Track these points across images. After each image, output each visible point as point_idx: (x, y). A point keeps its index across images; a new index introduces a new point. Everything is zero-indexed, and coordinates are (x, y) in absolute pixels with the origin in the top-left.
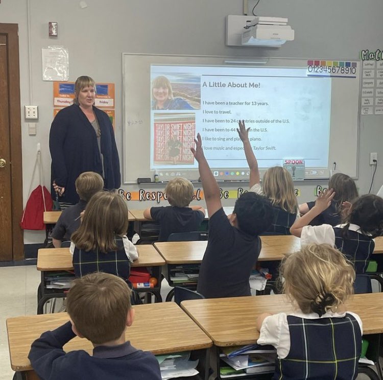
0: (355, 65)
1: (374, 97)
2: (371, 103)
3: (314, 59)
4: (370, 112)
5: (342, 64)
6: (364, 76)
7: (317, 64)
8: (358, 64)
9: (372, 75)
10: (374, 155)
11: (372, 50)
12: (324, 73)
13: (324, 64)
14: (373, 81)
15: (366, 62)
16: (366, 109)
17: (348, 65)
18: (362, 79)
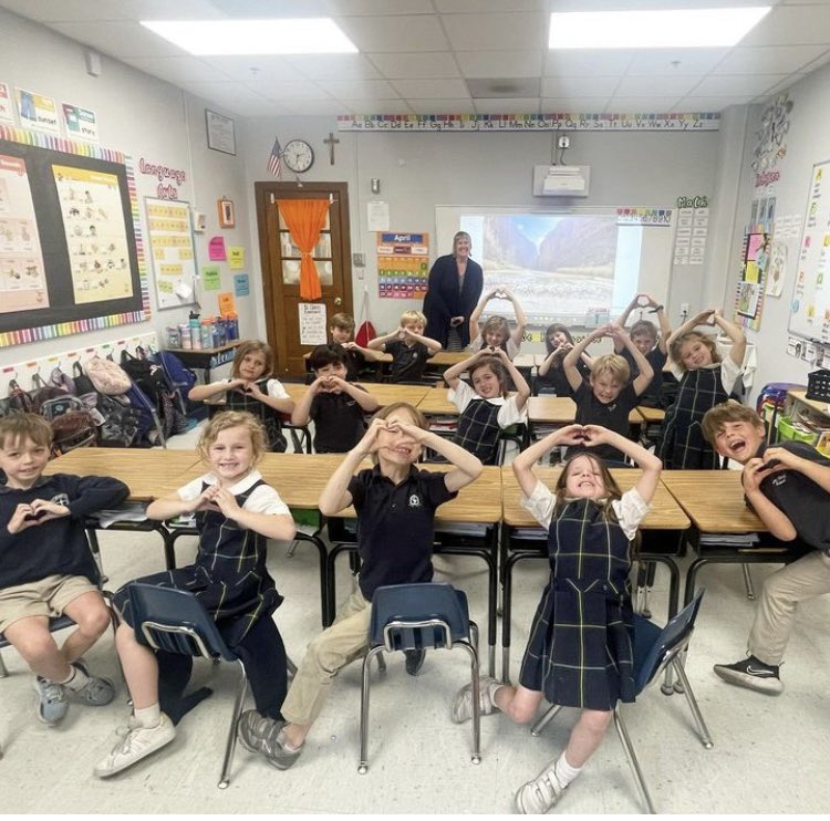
0: (669, 213)
1: (690, 246)
2: (686, 252)
3: (624, 207)
4: (684, 262)
5: (655, 212)
6: (680, 224)
7: (627, 212)
8: (674, 212)
9: (689, 223)
10: (685, 306)
11: (691, 196)
12: (634, 222)
13: (634, 212)
14: (689, 229)
15: (683, 209)
16: (680, 259)
17: (662, 213)
18: (677, 227)
